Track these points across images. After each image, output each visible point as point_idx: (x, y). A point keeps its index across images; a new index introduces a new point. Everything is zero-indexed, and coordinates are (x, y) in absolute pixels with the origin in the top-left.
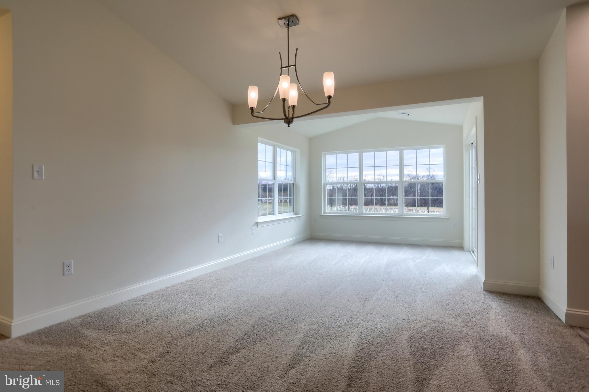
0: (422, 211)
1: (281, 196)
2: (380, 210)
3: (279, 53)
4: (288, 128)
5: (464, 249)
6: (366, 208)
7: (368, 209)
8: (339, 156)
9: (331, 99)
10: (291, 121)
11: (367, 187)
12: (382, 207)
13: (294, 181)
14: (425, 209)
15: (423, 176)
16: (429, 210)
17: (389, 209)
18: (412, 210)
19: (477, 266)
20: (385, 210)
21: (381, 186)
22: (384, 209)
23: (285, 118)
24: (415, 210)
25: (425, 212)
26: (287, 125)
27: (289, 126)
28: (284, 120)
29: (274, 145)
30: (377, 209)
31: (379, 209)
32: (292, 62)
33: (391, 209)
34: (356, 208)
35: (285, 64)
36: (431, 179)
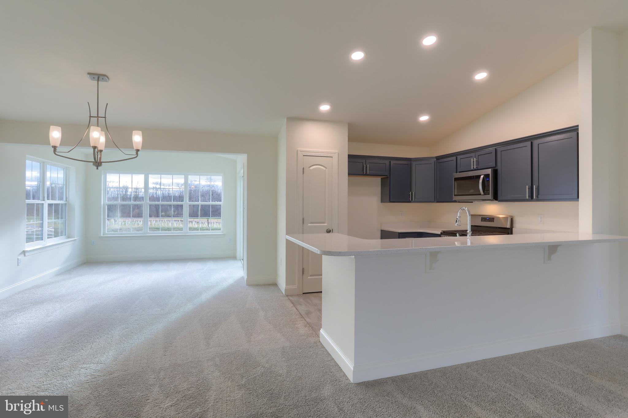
0: (202, 223)
1: (51, 219)
2: (156, 222)
3: (88, 102)
4: (96, 170)
5: (236, 258)
6: (137, 221)
7: (140, 221)
8: (122, 175)
9: (139, 152)
10: (100, 164)
11: (140, 196)
12: (158, 219)
13: (67, 201)
14: (204, 220)
15: (204, 186)
16: (209, 221)
17: (167, 221)
18: (192, 222)
19: (244, 270)
20: (162, 222)
21: (156, 196)
22: (159, 221)
23: (94, 161)
24: (194, 222)
25: (204, 223)
26: (96, 168)
27: (97, 169)
28: (92, 163)
29: (44, 162)
30: (152, 221)
31: (154, 221)
32: (101, 114)
33: (169, 221)
34: (125, 220)
35: (94, 114)
36: (212, 202)
